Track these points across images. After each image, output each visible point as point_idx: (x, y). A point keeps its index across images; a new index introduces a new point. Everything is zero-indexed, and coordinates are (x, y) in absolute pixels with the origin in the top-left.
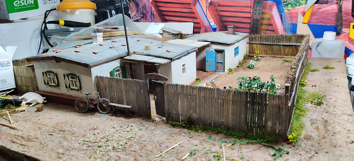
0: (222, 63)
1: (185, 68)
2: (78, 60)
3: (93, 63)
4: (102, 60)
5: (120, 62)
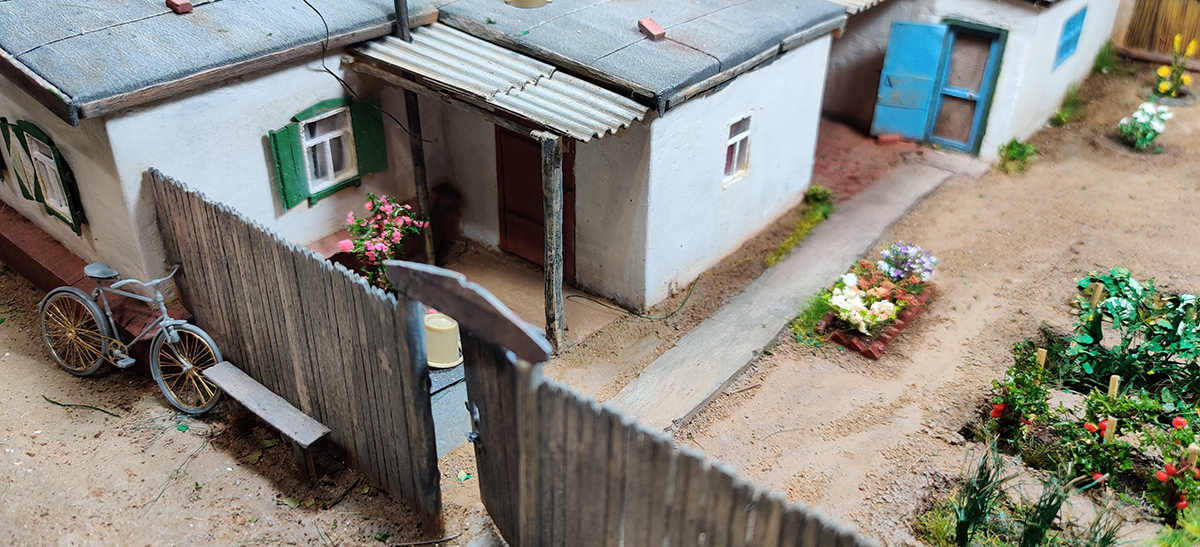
0: (972, 102)
1: (744, 142)
2: (30, 58)
3: (105, 94)
4: (188, 72)
5: (340, 74)
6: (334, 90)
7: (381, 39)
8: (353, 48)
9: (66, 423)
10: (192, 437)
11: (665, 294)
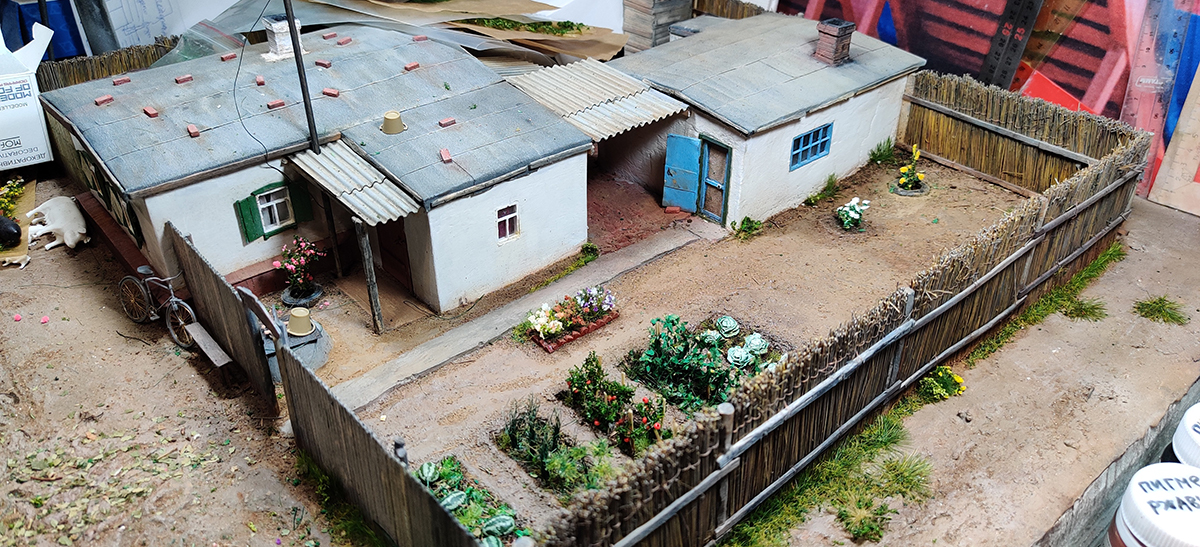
0: (721, 190)
1: (511, 220)
2: (110, 164)
3: (142, 188)
4: (187, 175)
5: (282, 169)
6: (278, 177)
7: (303, 151)
8: (287, 156)
9: (124, 345)
10: (180, 359)
11: (457, 305)
